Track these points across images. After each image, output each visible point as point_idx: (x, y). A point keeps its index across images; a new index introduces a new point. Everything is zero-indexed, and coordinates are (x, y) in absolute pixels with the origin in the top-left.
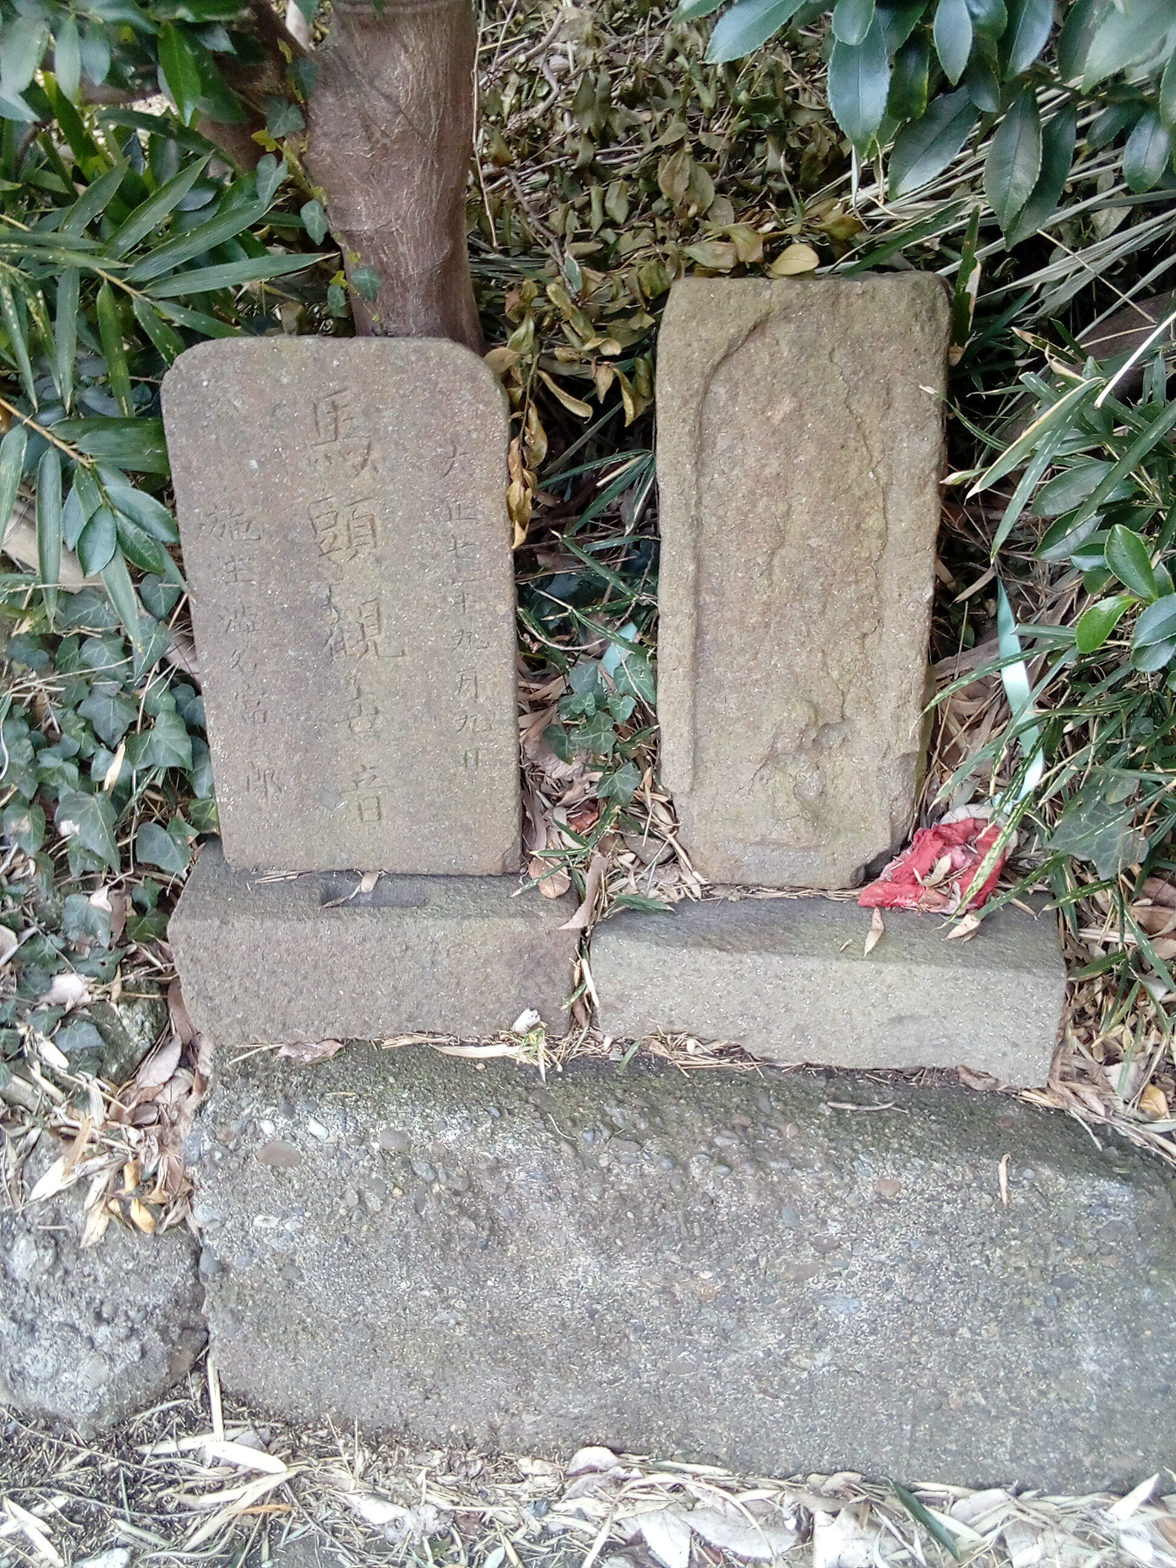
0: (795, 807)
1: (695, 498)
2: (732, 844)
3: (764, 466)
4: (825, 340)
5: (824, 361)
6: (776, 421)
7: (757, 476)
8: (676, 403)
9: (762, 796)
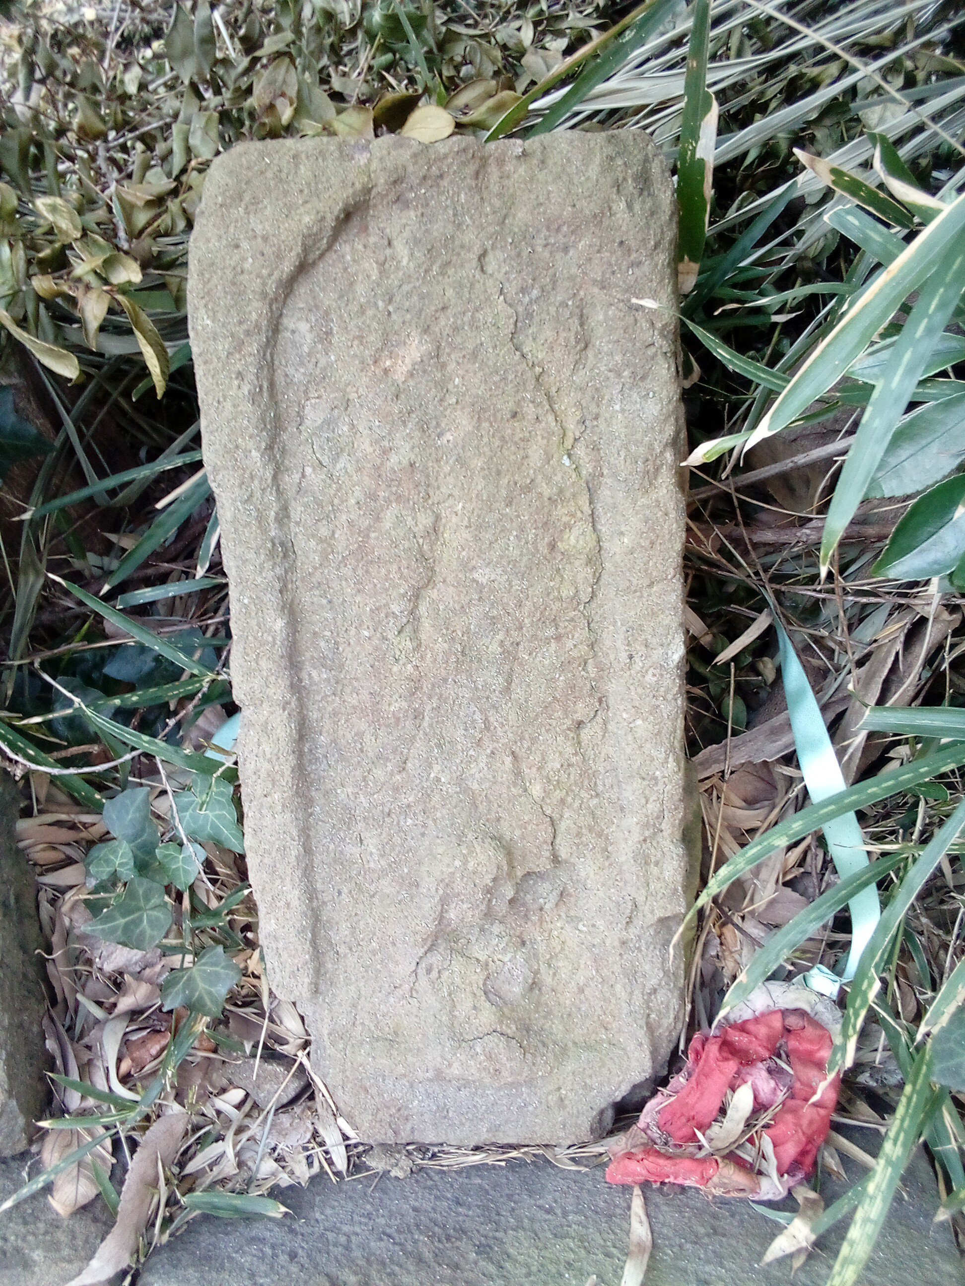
0: (487, 1017)
1: (275, 507)
2: (389, 1082)
3: (386, 452)
4: (469, 236)
5: (470, 269)
6: (400, 372)
7: (377, 468)
8: (223, 346)
9: (431, 1001)
